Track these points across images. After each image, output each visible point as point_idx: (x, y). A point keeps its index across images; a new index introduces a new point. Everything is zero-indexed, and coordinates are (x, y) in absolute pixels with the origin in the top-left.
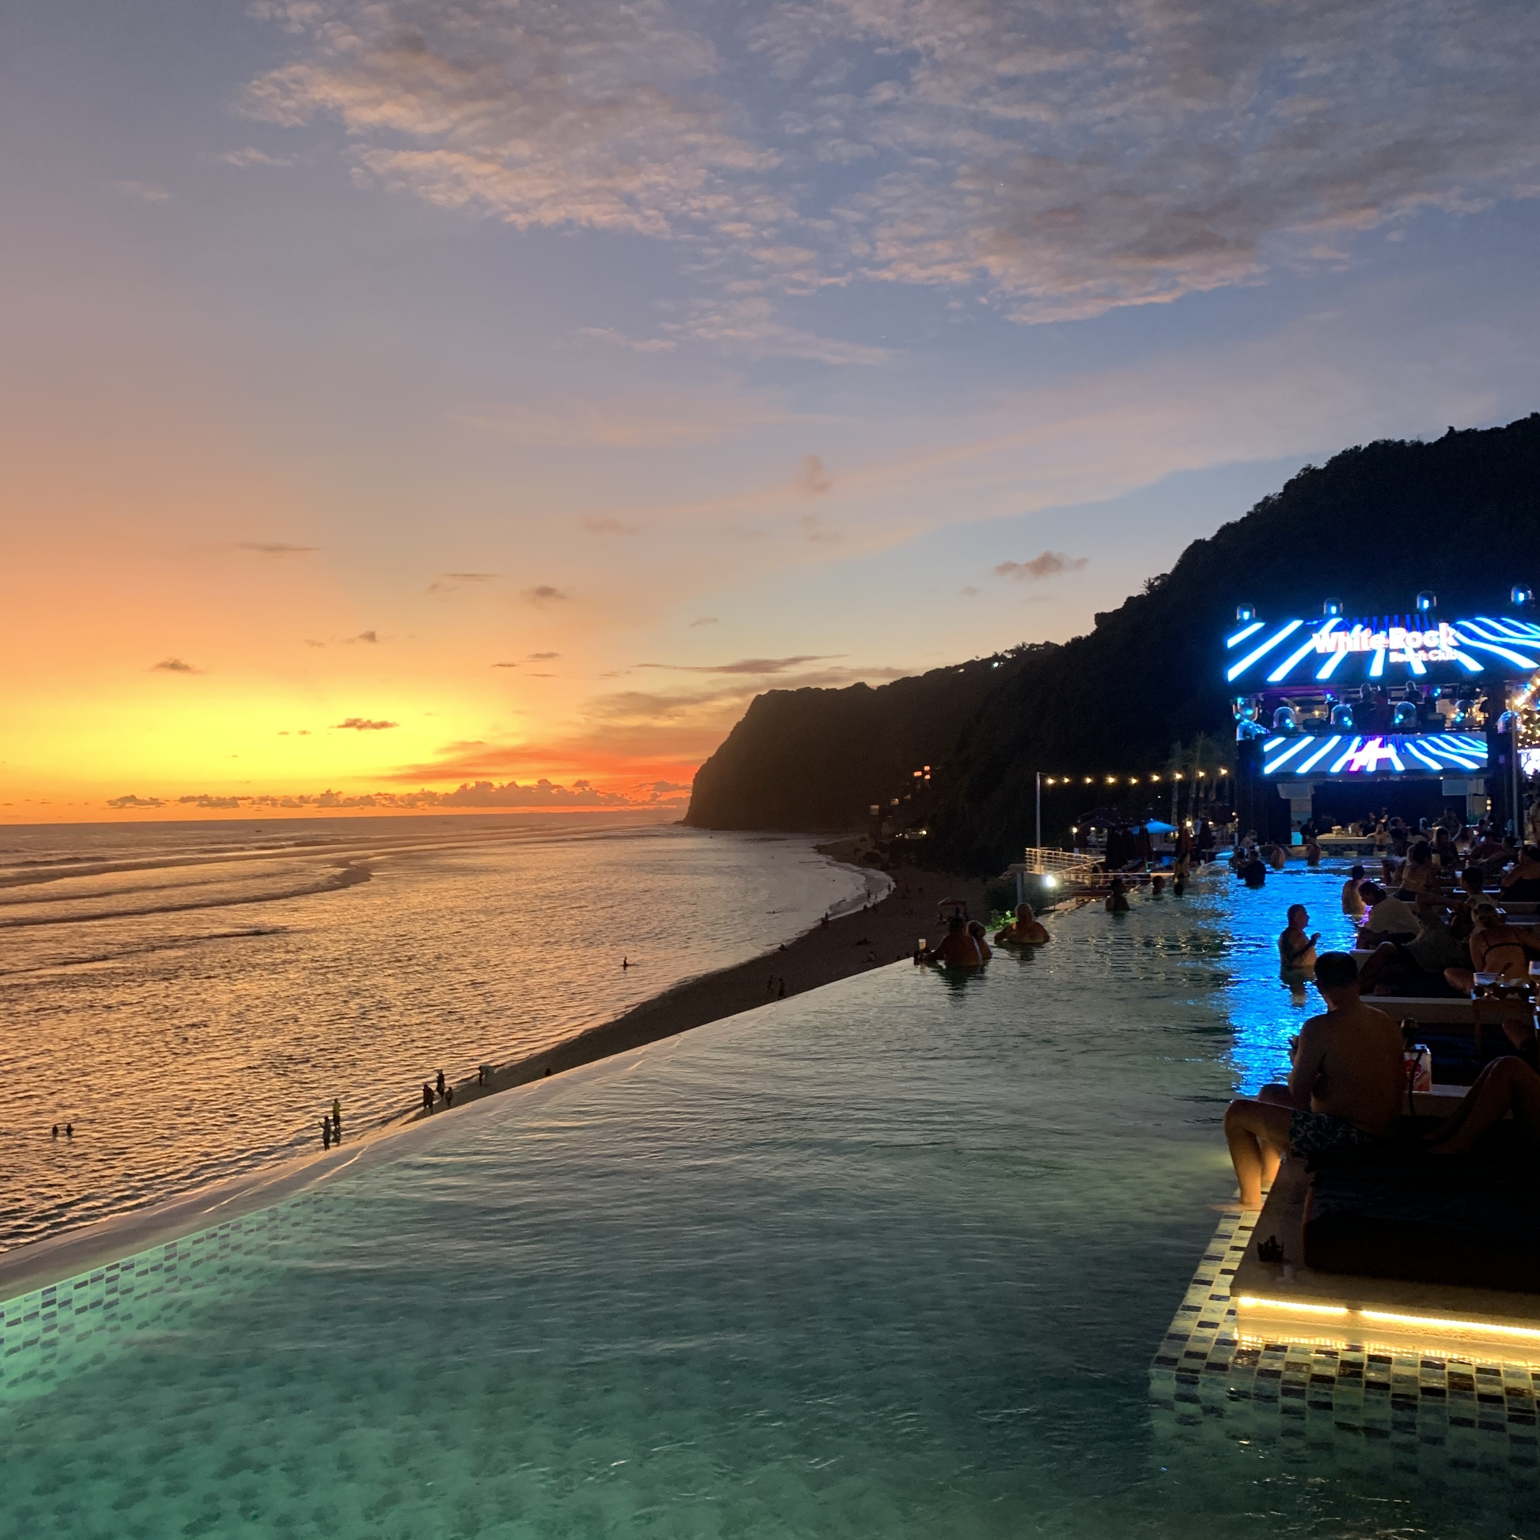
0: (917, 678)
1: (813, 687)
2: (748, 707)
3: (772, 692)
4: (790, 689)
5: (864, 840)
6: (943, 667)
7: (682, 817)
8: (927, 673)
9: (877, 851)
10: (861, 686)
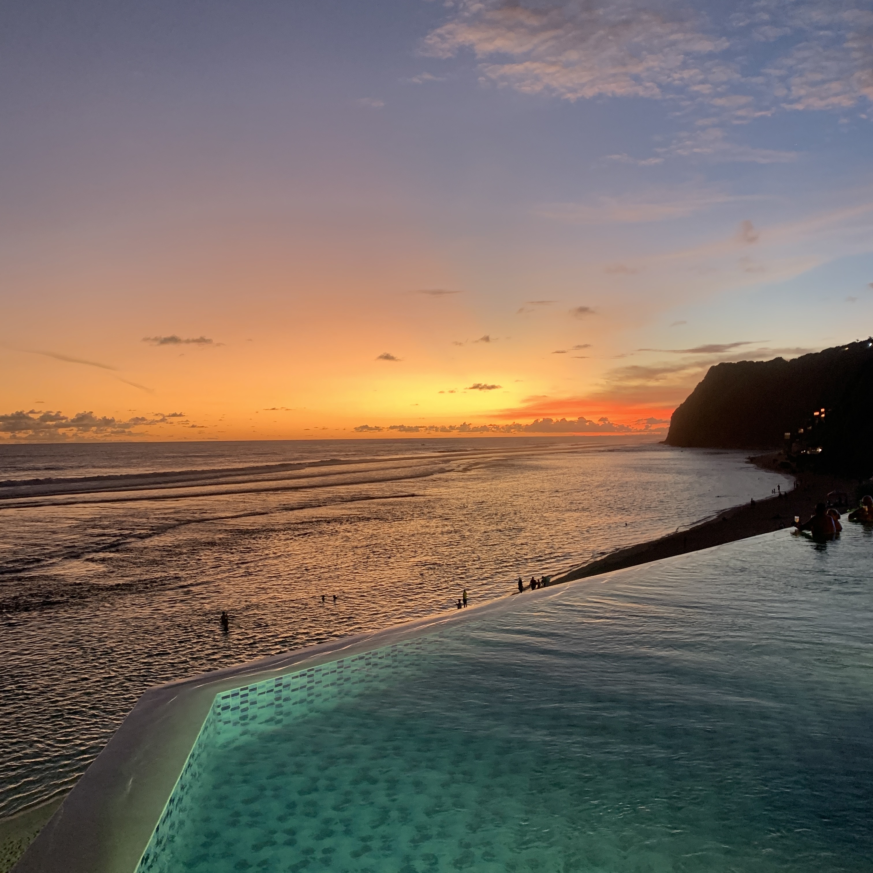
0: (816, 354)
1: (748, 361)
2: (706, 374)
3: (722, 365)
4: (733, 362)
5: (780, 454)
6: (834, 346)
7: (664, 439)
8: (823, 351)
9: (788, 461)
10: (780, 359)
